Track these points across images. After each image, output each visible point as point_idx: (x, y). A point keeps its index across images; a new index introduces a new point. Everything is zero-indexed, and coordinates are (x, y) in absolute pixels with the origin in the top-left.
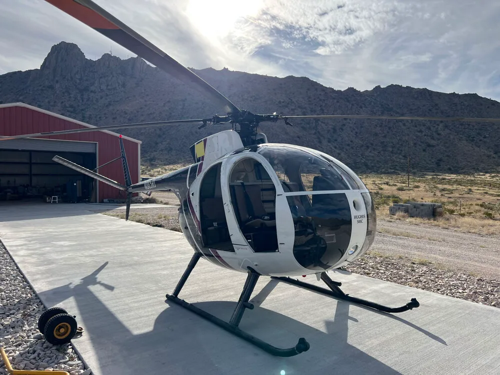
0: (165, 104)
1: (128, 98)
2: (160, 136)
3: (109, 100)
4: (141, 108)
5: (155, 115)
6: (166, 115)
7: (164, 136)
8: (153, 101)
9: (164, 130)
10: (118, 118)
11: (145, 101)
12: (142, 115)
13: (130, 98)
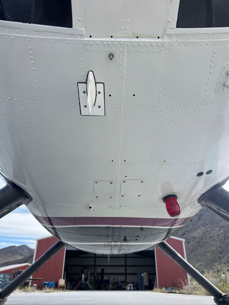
0: (220, 229)
1: (195, 228)
2: (221, 253)
3: (183, 231)
4: (204, 234)
5: (215, 237)
6: (222, 236)
7: (224, 252)
8: (212, 228)
9: (224, 248)
10: (190, 242)
11: (206, 228)
12: (206, 238)
13: (196, 228)
